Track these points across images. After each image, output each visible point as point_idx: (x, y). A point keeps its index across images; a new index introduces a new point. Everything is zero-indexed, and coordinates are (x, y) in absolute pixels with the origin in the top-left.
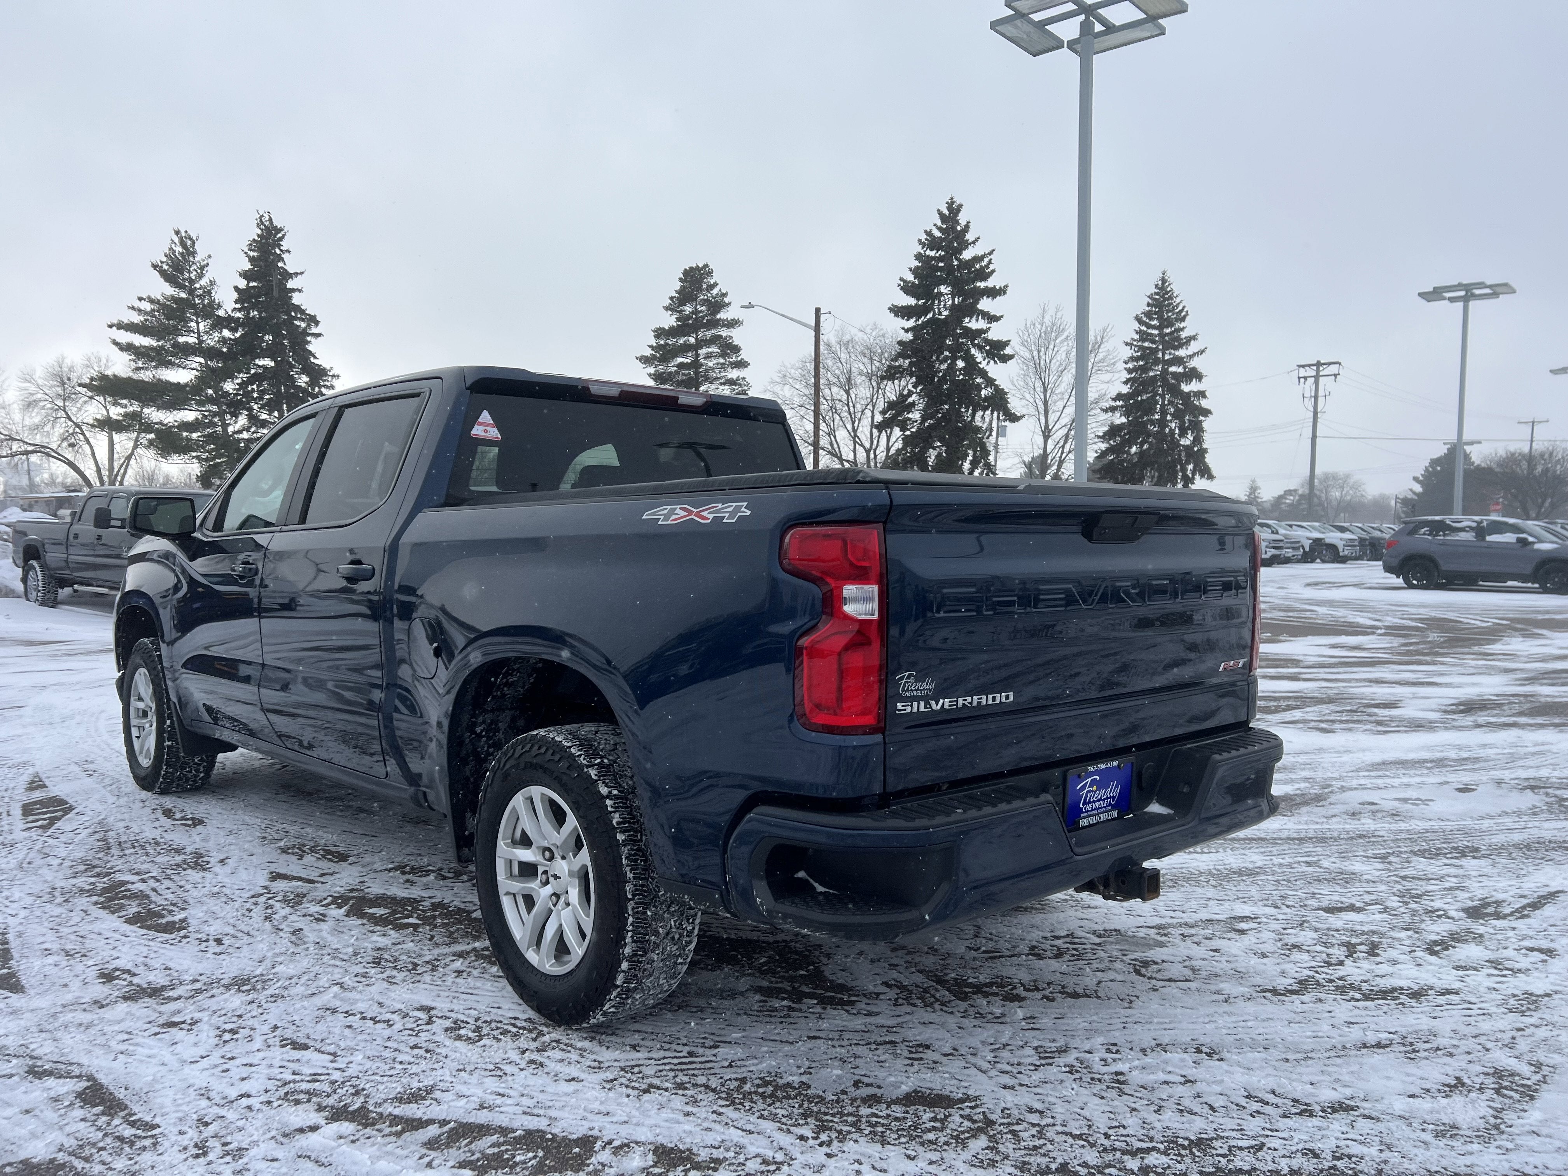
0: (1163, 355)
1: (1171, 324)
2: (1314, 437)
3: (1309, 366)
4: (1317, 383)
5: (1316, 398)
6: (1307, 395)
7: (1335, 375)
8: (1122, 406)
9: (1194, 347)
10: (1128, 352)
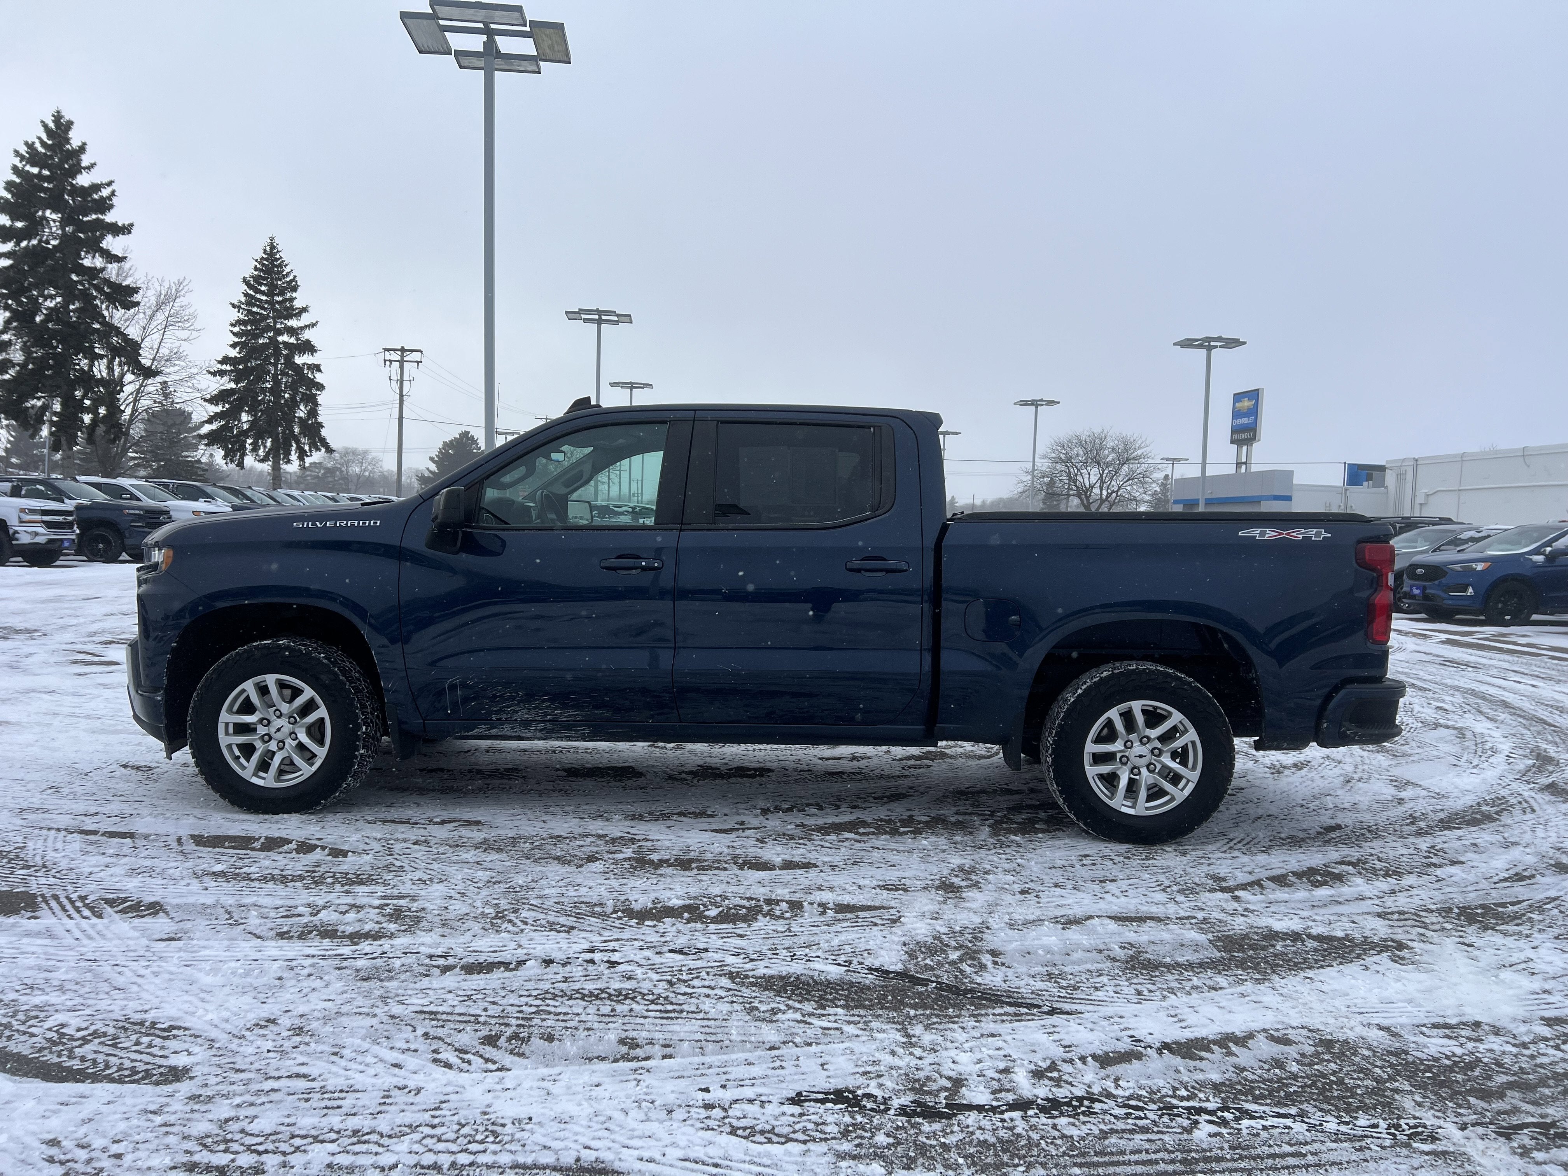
0: (275, 323)
1: (282, 293)
2: (401, 418)
3: (394, 350)
4: (401, 367)
5: (402, 382)
6: (394, 377)
7: (418, 362)
8: (231, 371)
9: (305, 319)
10: (235, 315)
